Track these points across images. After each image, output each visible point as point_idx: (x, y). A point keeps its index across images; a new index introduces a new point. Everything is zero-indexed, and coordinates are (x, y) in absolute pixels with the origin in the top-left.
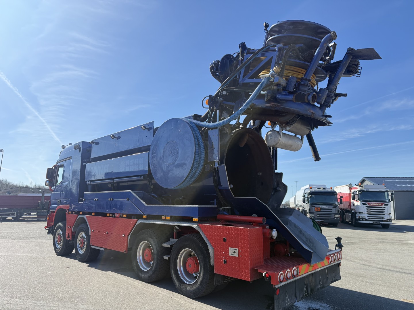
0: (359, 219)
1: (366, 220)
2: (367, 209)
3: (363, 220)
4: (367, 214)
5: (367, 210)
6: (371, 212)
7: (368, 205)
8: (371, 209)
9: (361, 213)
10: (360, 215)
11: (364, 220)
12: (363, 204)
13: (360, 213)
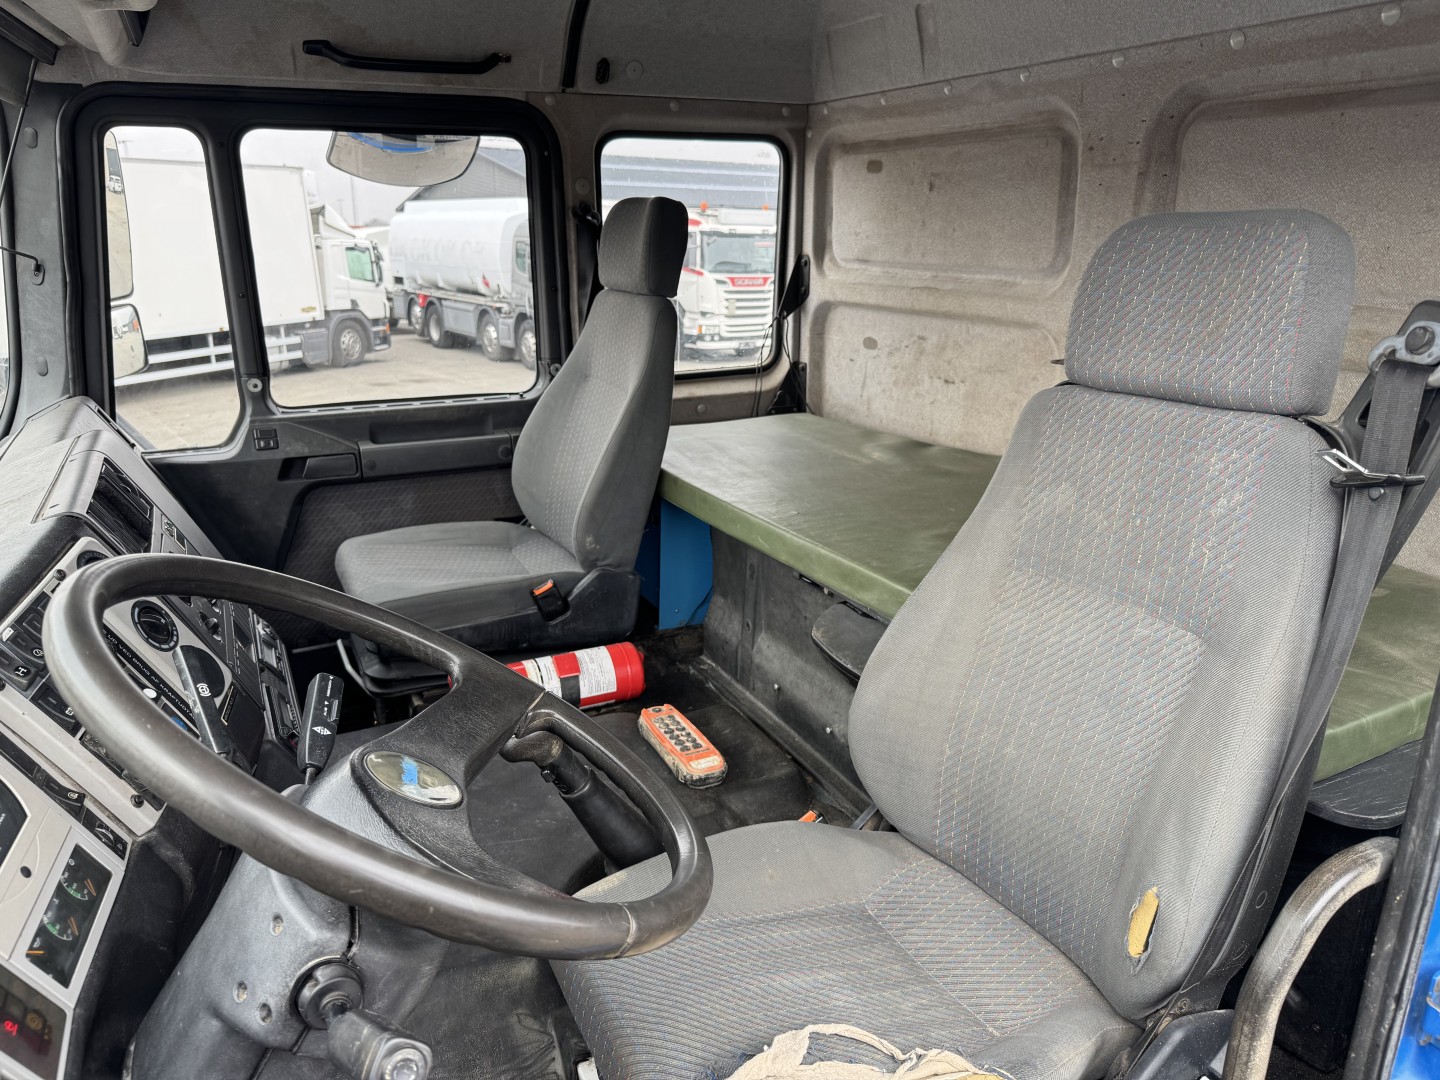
0: (701, 337)
1: (722, 339)
2: (727, 300)
3: (713, 340)
4: (727, 316)
5: (726, 304)
6: (739, 308)
7: (732, 288)
8: (739, 300)
9: (708, 316)
10: (702, 321)
11: (716, 338)
12: (719, 282)
13: (704, 314)
